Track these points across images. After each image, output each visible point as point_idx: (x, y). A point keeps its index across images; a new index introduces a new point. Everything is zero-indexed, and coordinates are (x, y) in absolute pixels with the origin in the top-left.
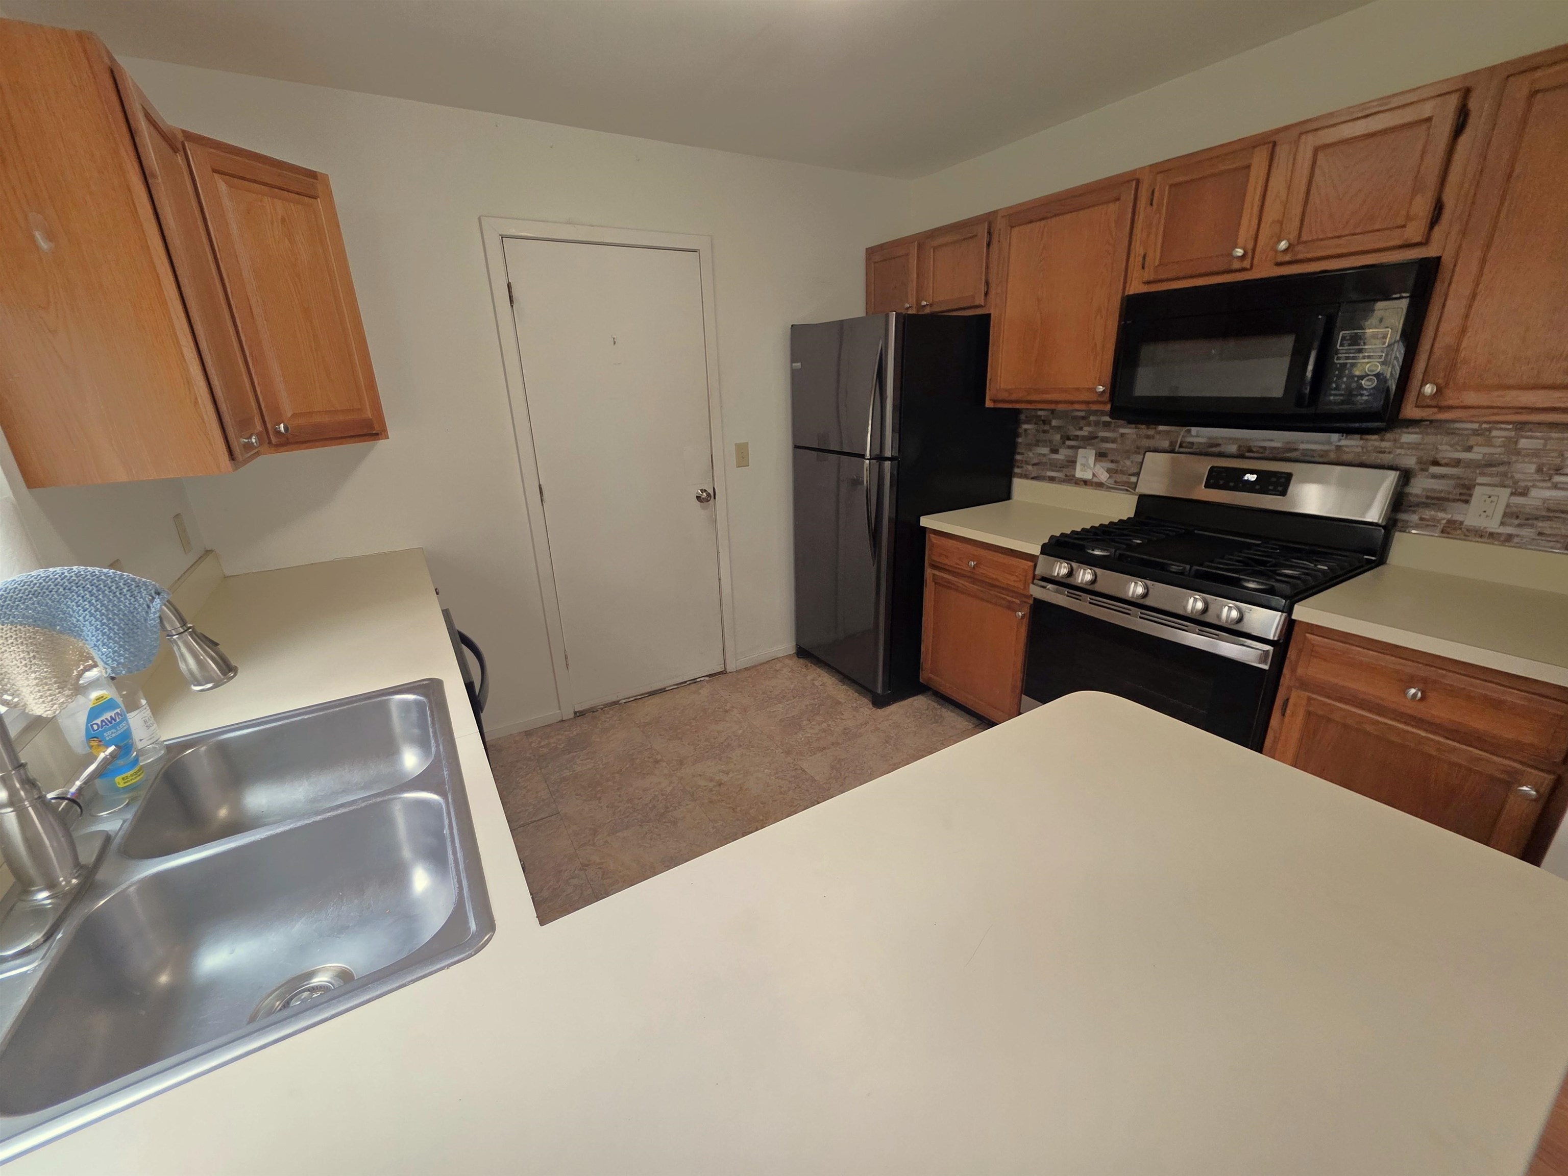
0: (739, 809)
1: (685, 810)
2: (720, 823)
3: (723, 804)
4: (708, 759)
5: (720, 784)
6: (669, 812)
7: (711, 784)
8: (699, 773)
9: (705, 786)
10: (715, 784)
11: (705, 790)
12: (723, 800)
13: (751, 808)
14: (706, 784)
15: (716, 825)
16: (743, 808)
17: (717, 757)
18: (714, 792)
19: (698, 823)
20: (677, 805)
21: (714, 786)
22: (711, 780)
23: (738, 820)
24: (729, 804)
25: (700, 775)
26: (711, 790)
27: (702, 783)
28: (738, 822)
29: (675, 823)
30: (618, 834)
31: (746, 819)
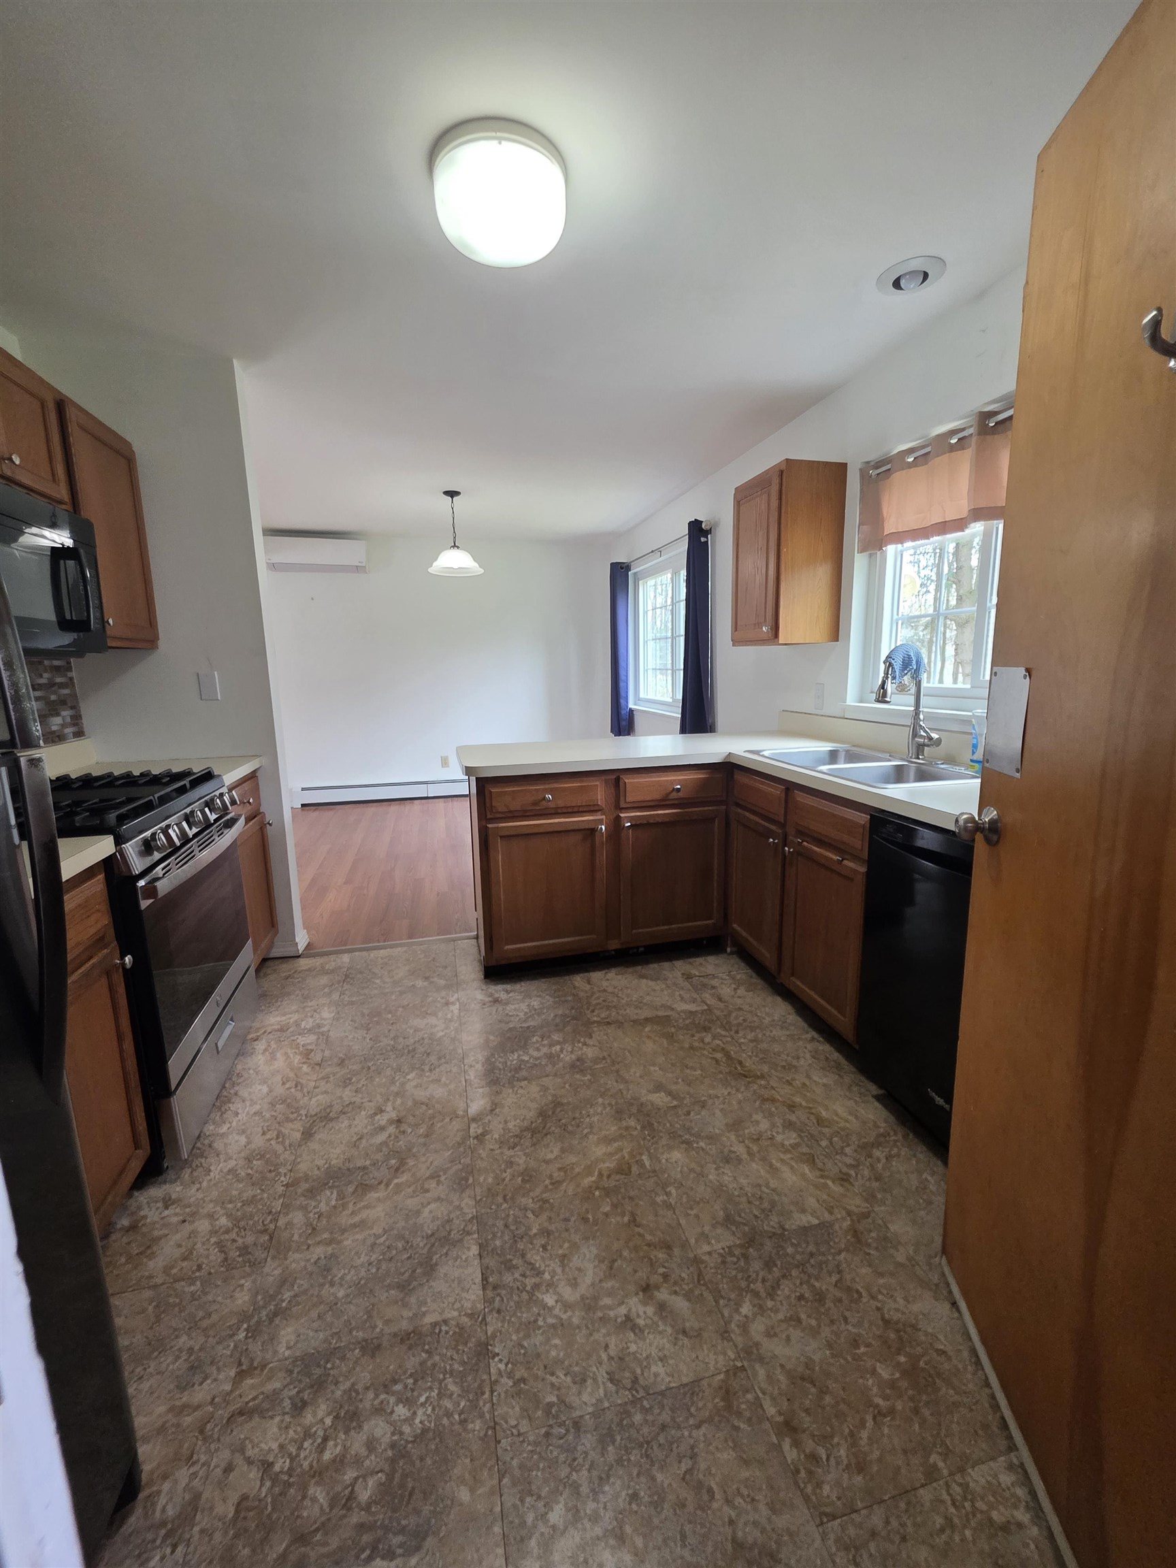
0: (626, 1219)
1: (713, 1242)
2: (659, 1199)
3: (648, 1237)
4: (662, 1393)
5: (647, 1289)
6: (741, 1246)
7: (663, 1295)
8: (686, 1341)
9: (676, 1293)
10: (656, 1293)
11: (675, 1283)
12: (649, 1245)
13: (607, 1215)
14: (673, 1297)
15: (665, 1198)
16: (619, 1219)
17: (642, 1393)
18: (661, 1270)
19: (692, 1209)
20: (729, 1259)
21: (657, 1287)
22: (662, 1307)
23: (631, 1198)
24: (640, 1235)
25: (684, 1332)
26: (665, 1277)
27: (680, 1304)
28: (632, 1193)
29: (728, 1221)
30: (817, 1222)
31: (620, 1197)
